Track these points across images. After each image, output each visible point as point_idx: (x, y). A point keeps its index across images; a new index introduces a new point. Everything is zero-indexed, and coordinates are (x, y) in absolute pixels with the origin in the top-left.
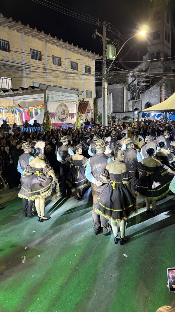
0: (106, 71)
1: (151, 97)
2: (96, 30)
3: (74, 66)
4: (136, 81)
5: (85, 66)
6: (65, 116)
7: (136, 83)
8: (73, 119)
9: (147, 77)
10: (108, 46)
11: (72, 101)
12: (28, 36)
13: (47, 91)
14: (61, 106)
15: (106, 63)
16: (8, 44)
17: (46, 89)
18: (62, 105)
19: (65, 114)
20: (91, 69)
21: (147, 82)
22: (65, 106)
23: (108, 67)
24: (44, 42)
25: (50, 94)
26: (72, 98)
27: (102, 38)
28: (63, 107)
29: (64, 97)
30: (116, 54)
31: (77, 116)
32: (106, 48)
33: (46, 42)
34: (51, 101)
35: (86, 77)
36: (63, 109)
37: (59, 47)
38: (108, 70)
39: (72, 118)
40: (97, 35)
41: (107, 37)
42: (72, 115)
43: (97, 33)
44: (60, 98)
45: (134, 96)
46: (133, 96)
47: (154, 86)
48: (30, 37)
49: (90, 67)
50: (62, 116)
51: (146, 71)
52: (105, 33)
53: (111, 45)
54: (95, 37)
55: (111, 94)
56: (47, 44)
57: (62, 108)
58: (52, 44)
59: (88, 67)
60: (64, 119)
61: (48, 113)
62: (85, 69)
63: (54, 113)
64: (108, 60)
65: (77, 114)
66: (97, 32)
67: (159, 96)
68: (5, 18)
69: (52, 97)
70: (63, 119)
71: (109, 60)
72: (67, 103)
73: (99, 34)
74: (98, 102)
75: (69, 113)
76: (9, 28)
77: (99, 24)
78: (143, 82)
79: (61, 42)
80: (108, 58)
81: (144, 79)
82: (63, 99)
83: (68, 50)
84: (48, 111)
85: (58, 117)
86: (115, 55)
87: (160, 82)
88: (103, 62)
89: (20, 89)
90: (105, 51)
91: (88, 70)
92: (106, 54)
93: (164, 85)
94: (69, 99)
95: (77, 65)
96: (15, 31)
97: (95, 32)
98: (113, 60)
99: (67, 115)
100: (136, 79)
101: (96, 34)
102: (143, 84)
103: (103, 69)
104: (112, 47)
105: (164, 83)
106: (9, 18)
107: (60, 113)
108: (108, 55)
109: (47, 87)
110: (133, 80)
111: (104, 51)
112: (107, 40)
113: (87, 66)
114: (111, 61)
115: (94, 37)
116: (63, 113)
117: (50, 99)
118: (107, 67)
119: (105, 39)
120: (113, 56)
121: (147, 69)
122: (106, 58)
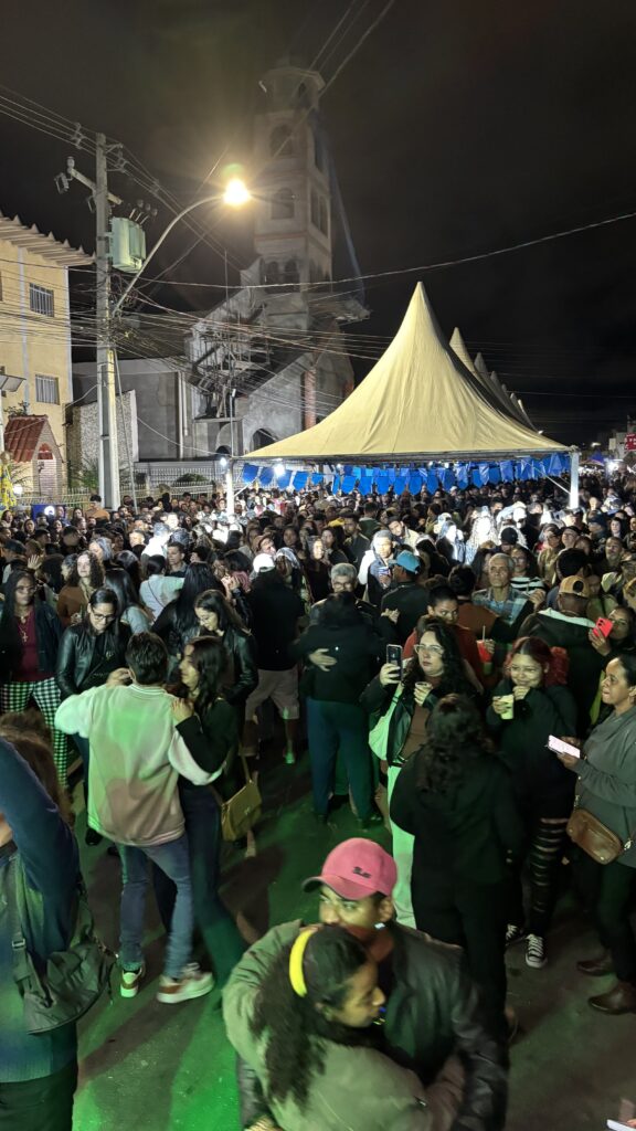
0: (111, 310)
1: (271, 411)
2: (71, 163)
4: (219, 351)
5: (31, 285)
7: (220, 361)
9: (256, 342)
10: (115, 221)
15: (108, 280)
20: (52, 298)
21: (256, 359)
23: (119, 298)
27: (94, 191)
30: (147, 255)
32: (109, 228)
35: (35, 326)
38: (117, 308)
40: (76, 180)
43: (73, 172)
45: (213, 405)
46: (209, 404)
47: (281, 376)
49: (48, 291)
51: (251, 321)
52: (102, 174)
53: (125, 220)
54: (66, 186)
55: (133, 393)
59: (43, 290)
62: (32, 299)
64: (117, 270)
66: (75, 168)
67: (297, 409)
71: (122, 272)
73: (80, 177)
74: (82, 420)
77: (79, 140)
78: (244, 358)
80: (115, 266)
81: (245, 349)
86: (144, 256)
87: (300, 360)
88: (100, 278)
90: (107, 239)
91: (41, 301)
92: (108, 252)
93: (314, 371)
97: (67, 167)
98: (135, 275)
100: (218, 347)
101: (68, 176)
102: (246, 366)
103: (98, 302)
104: (130, 226)
105: (312, 364)
108: (118, 253)
110: (209, 348)
111: (100, 239)
112: (111, 202)
113: (37, 287)
114: (129, 276)
115: (62, 186)
118: (115, 295)
119: (102, 198)
120: (135, 261)
121: (256, 314)
122: (111, 263)
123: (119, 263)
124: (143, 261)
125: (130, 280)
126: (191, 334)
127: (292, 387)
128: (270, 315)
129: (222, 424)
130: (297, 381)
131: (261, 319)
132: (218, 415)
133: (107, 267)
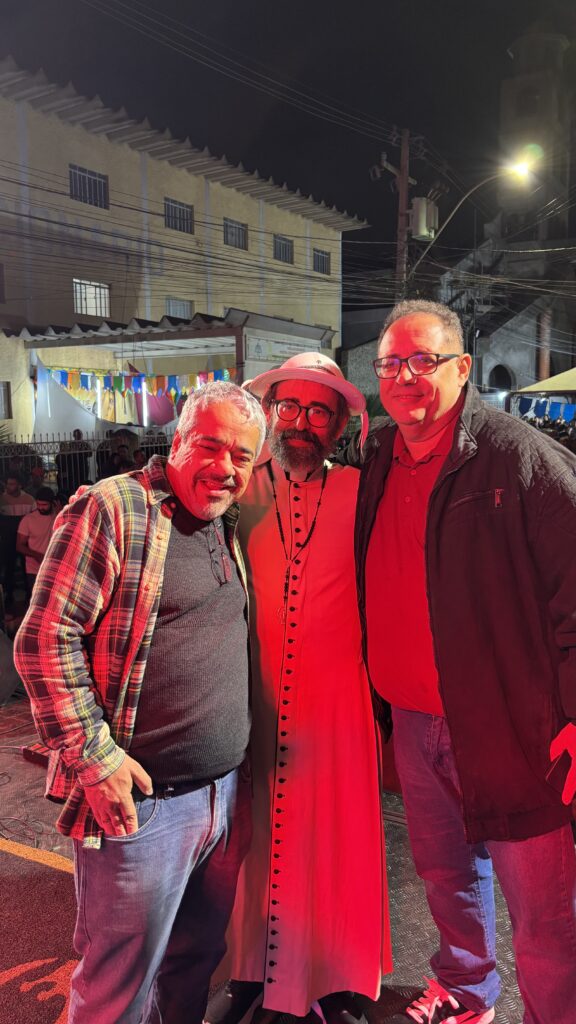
0: (408, 272)
1: (509, 349)
2: (384, 157)
3: (284, 250)
4: (464, 297)
5: (314, 250)
7: (464, 304)
10: (415, 200)
12: (160, 159)
13: (245, 329)
15: (407, 249)
16: (106, 186)
17: (244, 324)
20: (328, 260)
21: (496, 302)
23: (414, 263)
24: (202, 177)
25: (254, 340)
27: (398, 176)
30: (440, 227)
32: (410, 206)
33: (207, 177)
34: (255, 360)
35: (316, 285)
37: (244, 194)
38: (413, 271)
40: (386, 170)
41: (411, 175)
43: (385, 164)
44: (277, 350)
47: (520, 317)
48: (166, 163)
49: (327, 254)
52: (405, 162)
53: (424, 199)
54: (379, 175)
56: (211, 184)
58: (223, 184)
59: (323, 252)
62: (314, 261)
64: (414, 240)
66: (387, 160)
67: (532, 345)
68: (108, 109)
69: (258, 346)
71: (418, 241)
73: (390, 168)
74: (349, 362)
76: (110, 136)
78: (486, 303)
79: (252, 181)
80: (413, 237)
81: (486, 294)
86: (437, 227)
87: (537, 302)
88: (400, 247)
89: (166, 321)
90: (408, 215)
91: (321, 263)
93: (550, 312)
95: (292, 246)
96: (126, 145)
97: (380, 160)
98: (429, 242)
100: (463, 293)
101: (381, 167)
102: (486, 309)
103: (398, 266)
104: (428, 204)
105: (548, 305)
106: (116, 110)
109: (248, 317)
110: (454, 294)
112: (410, 184)
113: (318, 251)
114: (424, 244)
115: (375, 175)
117: (251, 352)
118: (410, 262)
119: (405, 181)
120: (430, 232)
121: (497, 261)
122: (410, 234)
123: (417, 234)
124: (435, 233)
125: (424, 249)
126: (439, 284)
127: (528, 327)
128: (509, 262)
130: (534, 321)
131: (501, 268)
133: (406, 238)
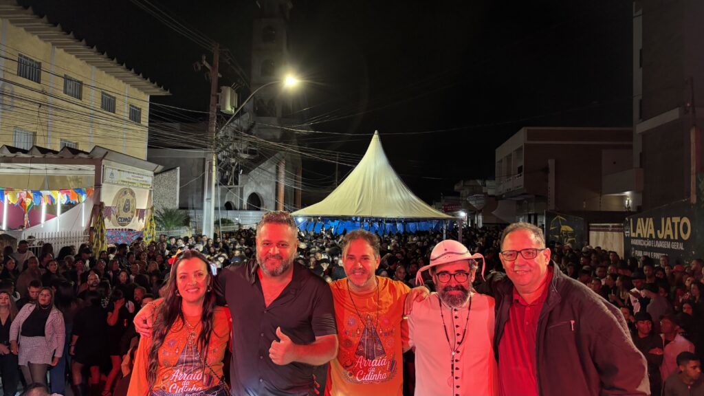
3: (109, 104)
5: (130, 105)
6: (128, 215)
8: (141, 220)
9: (251, 143)
10: (224, 88)
11: (143, 185)
12: (17, 26)
13: (103, 161)
14: (125, 193)
15: (216, 117)
17: (103, 157)
18: (128, 191)
19: (129, 210)
20: (140, 113)
21: (252, 152)
22: (132, 193)
24: (50, 43)
25: (110, 168)
26: (145, 178)
27: (211, 71)
28: (129, 196)
29: (130, 176)
31: (149, 214)
33: (53, 44)
34: (109, 183)
36: (128, 201)
37: (81, 60)
39: (139, 219)
40: (204, 66)
41: (219, 72)
42: (141, 213)
43: (204, 62)
44: (125, 177)
45: (225, 177)
46: (222, 177)
47: (267, 163)
48: (22, 29)
49: (139, 109)
50: (124, 215)
52: (217, 63)
53: (229, 88)
54: (200, 68)
55: (178, 168)
56: (56, 49)
57: (125, 198)
58: (66, 51)
59: (136, 108)
60: (128, 220)
61: (103, 208)
62: (130, 113)
63: (110, 207)
65: (149, 211)
66: (206, 60)
67: (274, 180)
69: (112, 174)
70: (126, 219)
71: (224, 114)
72: (135, 187)
73: (207, 65)
75: (137, 208)
78: (245, 152)
79: (91, 53)
80: (221, 111)
81: (244, 146)
82: (129, 178)
83: (98, 67)
84: (102, 203)
85: (117, 216)
86: (237, 106)
87: (277, 155)
88: (211, 116)
89: (36, 149)
90: (218, 96)
91: (135, 115)
92: (218, 103)
93: (284, 162)
94: (139, 179)
95: (115, 101)
97: (201, 59)
98: (231, 115)
99: (132, 212)
101: (202, 63)
102: (245, 156)
103: (210, 128)
104: (231, 91)
105: (283, 158)
107: (122, 209)
108: (225, 104)
109: (107, 153)
111: (213, 96)
113: (133, 106)
114: (227, 116)
115: (197, 68)
116: (126, 210)
117: (107, 177)
118: (218, 127)
119: (215, 76)
120: (232, 109)
123: (224, 109)
124: (235, 110)
127: (272, 169)
129: (230, 189)
130: (274, 167)
131: (254, 131)
132: (229, 184)
133: (215, 110)
